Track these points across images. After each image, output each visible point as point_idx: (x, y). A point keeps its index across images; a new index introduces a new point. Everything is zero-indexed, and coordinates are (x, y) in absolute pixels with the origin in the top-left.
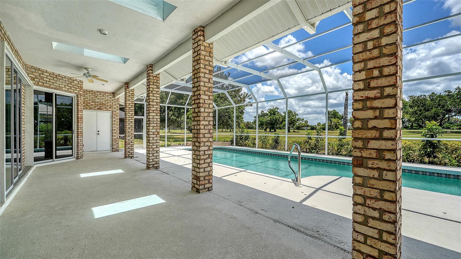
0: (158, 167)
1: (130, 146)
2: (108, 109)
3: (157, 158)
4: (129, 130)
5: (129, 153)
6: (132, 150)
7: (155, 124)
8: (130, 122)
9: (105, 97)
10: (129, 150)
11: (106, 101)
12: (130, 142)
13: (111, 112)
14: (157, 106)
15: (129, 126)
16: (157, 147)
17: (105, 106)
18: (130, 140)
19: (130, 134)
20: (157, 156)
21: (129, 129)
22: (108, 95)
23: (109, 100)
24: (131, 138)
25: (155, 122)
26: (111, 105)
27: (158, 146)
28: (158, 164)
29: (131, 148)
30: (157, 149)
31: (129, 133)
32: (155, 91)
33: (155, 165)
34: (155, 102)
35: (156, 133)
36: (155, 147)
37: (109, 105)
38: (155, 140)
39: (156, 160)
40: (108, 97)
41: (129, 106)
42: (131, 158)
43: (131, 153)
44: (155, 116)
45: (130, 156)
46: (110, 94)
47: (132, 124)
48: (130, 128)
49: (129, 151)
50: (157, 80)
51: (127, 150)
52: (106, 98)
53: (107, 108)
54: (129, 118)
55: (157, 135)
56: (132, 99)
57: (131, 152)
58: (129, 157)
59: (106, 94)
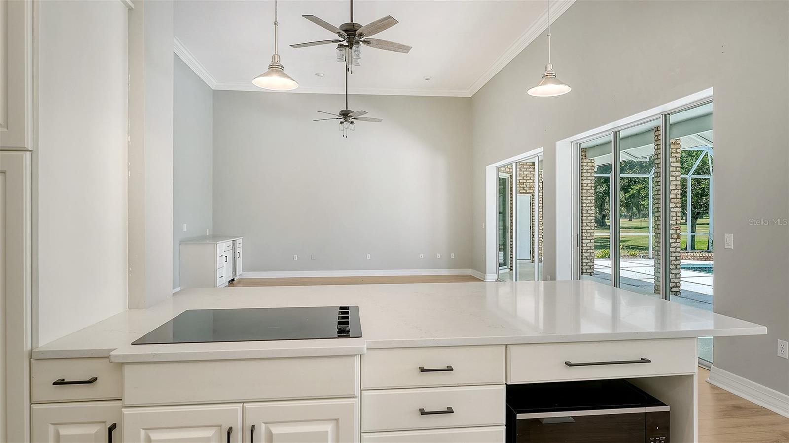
0: (677, 293)
1: (588, 254)
2: (528, 191)
3: (676, 278)
4: (587, 228)
5: (587, 266)
6: (591, 262)
7: (673, 220)
8: (589, 215)
9: (523, 171)
10: (587, 261)
11: (524, 178)
12: (589, 248)
13: (530, 195)
14: (676, 191)
15: (587, 221)
16: (676, 260)
17: (523, 186)
18: (588, 245)
19: (589, 235)
20: (676, 274)
21: (587, 226)
22: (527, 168)
23: (527, 175)
24: (589, 241)
25: (674, 218)
26: (531, 183)
27: (678, 257)
28: (678, 287)
29: (591, 258)
30: (677, 263)
31: (587, 233)
32: (673, 167)
33: (674, 289)
34: (674, 185)
35: (675, 236)
36: (674, 258)
37: (529, 183)
38: (674, 247)
39: (675, 280)
40: (527, 171)
41: (588, 188)
42: (591, 275)
43: (591, 266)
44: (673, 208)
45: (588, 271)
46: (530, 165)
47: (591, 218)
48: (588, 224)
49: (587, 263)
50: (676, 149)
51: (584, 261)
52: (524, 173)
53: (525, 189)
54: (587, 208)
55: (676, 239)
56: (591, 176)
57: (589, 264)
58: (586, 272)
59: (525, 167)
